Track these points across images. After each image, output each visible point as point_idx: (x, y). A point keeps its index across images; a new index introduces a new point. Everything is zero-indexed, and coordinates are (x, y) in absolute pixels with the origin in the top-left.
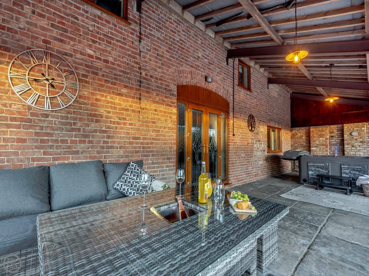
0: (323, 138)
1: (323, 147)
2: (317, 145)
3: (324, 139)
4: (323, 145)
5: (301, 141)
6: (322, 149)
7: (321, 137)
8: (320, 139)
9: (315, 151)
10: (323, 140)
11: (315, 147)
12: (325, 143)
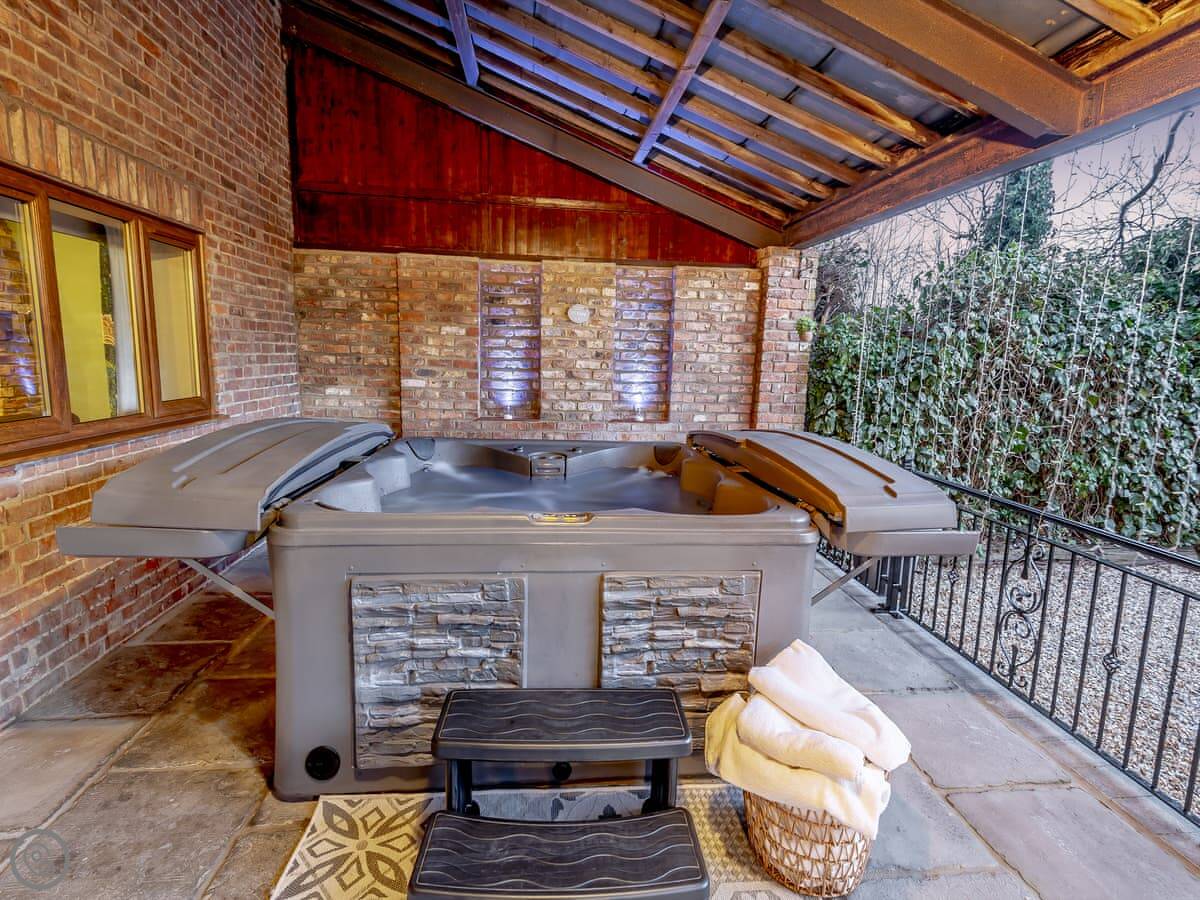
0: (459, 323)
1: (457, 374)
2: (432, 363)
3: (463, 332)
4: (457, 365)
5: (352, 336)
6: (451, 385)
7: (447, 321)
8: (446, 329)
9: (423, 397)
10: (457, 337)
11: (424, 373)
12: (462, 353)
